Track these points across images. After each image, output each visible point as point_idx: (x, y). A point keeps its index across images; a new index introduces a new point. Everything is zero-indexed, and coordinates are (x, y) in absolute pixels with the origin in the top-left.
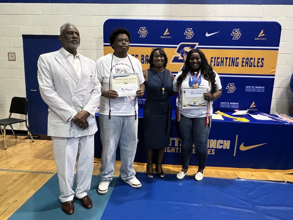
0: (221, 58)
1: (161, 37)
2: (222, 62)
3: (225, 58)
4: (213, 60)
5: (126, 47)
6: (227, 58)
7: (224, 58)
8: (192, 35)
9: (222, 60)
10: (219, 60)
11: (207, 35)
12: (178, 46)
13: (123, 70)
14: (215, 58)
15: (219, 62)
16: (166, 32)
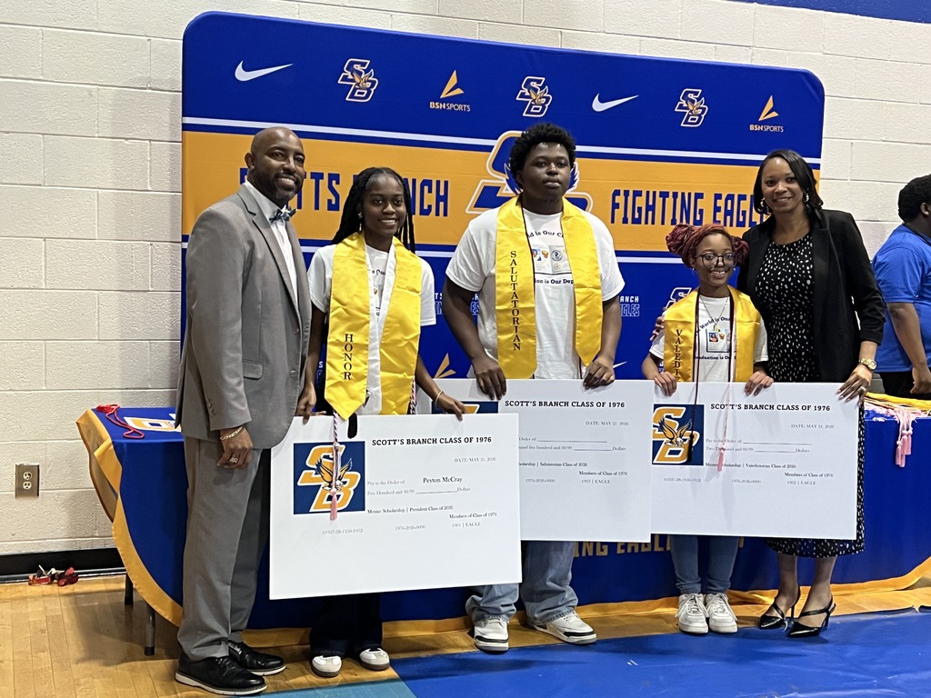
0: (648, 192)
1: (432, 105)
2: (651, 208)
3: (658, 195)
4: (620, 199)
5: (557, 184)
6: (664, 195)
7: (654, 193)
8: (546, 102)
9: (651, 203)
10: (641, 202)
11: (598, 106)
12: (496, 144)
13: (548, 251)
14: (626, 193)
15: (640, 209)
16: (451, 87)
